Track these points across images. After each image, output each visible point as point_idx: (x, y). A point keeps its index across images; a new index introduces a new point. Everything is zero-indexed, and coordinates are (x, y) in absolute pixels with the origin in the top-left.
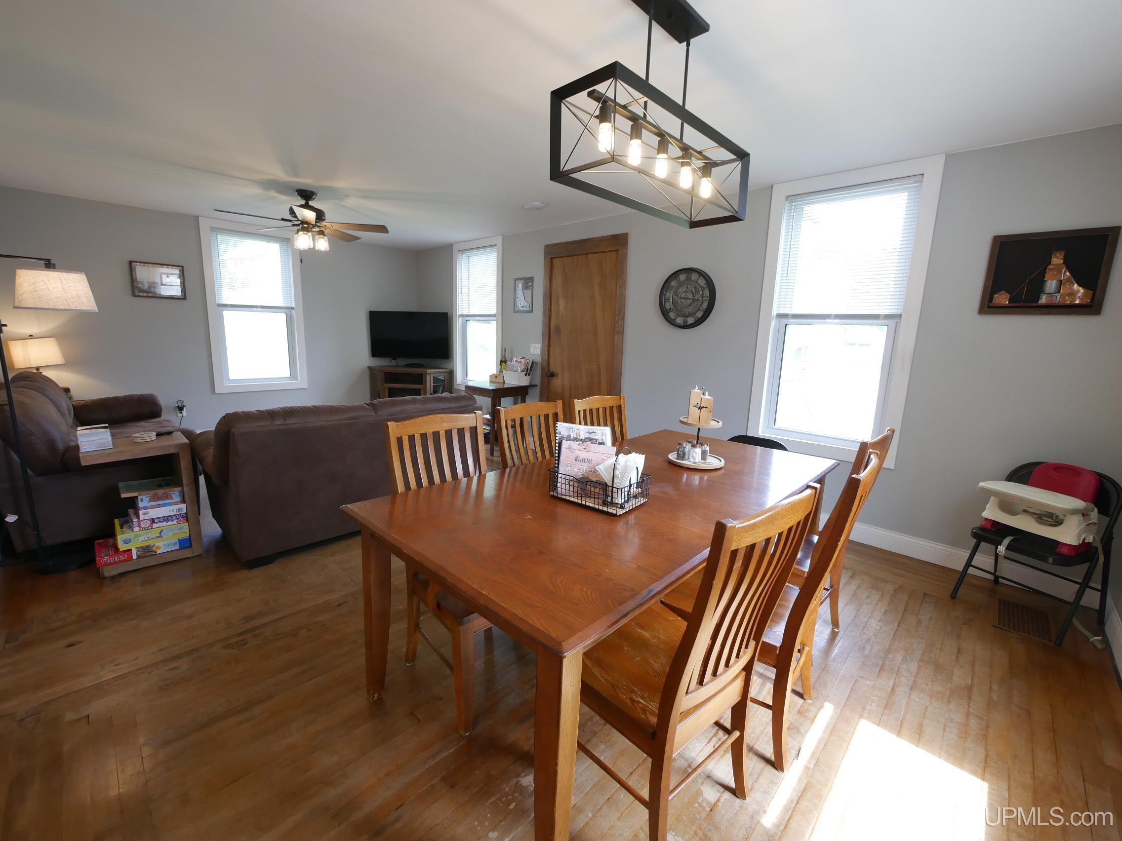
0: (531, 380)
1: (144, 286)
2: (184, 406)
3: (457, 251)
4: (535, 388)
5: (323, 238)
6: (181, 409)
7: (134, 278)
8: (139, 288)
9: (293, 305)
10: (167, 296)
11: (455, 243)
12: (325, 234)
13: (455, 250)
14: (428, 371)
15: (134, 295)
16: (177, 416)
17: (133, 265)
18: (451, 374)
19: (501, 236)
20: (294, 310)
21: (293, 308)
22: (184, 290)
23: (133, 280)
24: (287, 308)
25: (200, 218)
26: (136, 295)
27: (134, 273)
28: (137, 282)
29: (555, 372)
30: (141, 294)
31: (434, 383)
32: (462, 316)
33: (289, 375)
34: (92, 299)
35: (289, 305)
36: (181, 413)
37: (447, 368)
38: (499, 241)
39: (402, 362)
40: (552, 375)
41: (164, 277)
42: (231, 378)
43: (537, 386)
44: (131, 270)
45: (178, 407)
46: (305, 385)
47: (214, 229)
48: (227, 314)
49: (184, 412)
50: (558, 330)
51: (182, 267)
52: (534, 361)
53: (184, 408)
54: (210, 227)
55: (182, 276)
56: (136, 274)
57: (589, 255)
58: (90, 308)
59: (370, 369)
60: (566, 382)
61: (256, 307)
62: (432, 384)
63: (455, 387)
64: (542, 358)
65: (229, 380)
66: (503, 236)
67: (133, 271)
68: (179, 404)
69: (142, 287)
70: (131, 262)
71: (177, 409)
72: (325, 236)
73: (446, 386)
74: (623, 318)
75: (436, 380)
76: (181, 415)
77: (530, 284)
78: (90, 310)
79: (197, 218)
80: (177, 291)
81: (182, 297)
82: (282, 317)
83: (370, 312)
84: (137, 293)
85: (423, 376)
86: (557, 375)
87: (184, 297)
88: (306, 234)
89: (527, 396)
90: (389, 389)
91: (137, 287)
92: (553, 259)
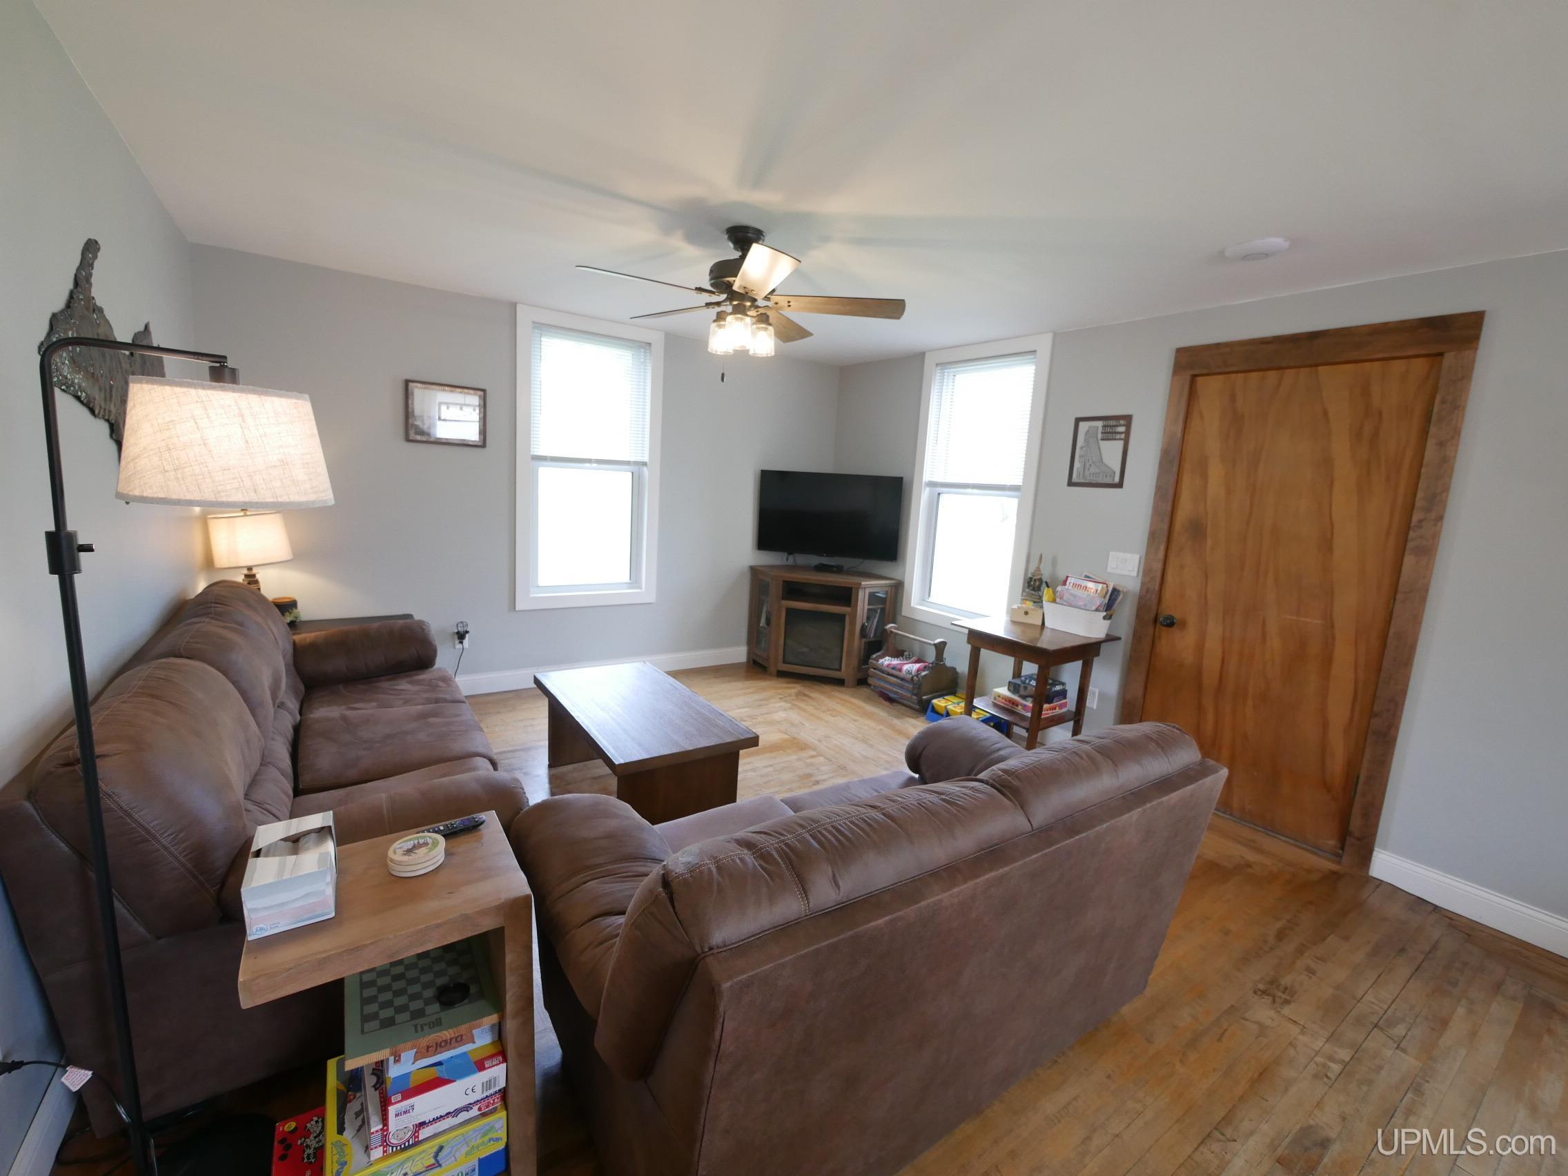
0: (1110, 628)
1: (424, 424)
2: (467, 632)
3: (935, 365)
4: (1117, 642)
5: (766, 329)
6: (461, 636)
7: (410, 410)
8: (416, 427)
9: (646, 459)
10: (457, 442)
11: (929, 351)
12: (770, 322)
13: (929, 361)
14: (863, 583)
15: (408, 440)
16: (454, 648)
17: (410, 388)
18: (898, 588)
19: (1052, 334)
20: (645, 468)
21: (645, 464)
22: (483, 432)
23: (408, 413)
24: (636, 463)
25: (519, 307)
26: (411, 438)
27: (410, 402)
28: (413, 415)
29: (1177, 616)
30: (419, 438)
31: (869, 604)
32: (932, 484)
33: (627, 579)
34: (323, 469)
35: (639, 459)
36: (461, 643)
37: (891, 576)
38: (1044, 344)
39: (801, 559)
40: (1170, 623)
41: (444, 408)
42: (540, 584)
43: (1119, 639)
44: (407, 394)
45: (458, 633)
46: (651, 598)
47: (543, 327)
48: (545, 473)
49: (466, 642)
50: (1197, 530)
51: (484, 391)
52: (1118, 588)
53: (467, 636)
54: (533, 322)
55: (484, 407)
56: (413, 404)
57: (1320, 368)
58: (312, 497)
59: (754, 571)
60: (1213, 645)
61: (589, 461)
62: (866, 607)
63: (905, 612)
64: (1143, 584)
65: (538, 586)
66: (1055, 335)
67: (410, 397)
68: (460, 629)
69: (421, 426)
70: (407, 382)
71: (456, 637)
72: (770, 325)
73: (887, 611)
74: (1440, 518)
75: (873, 598)
76: (459, 646)
77: (1122, 429)
78: (313, 502)
79: (513, 306)
80: (471, 433)
81: (480, 444)
82: (624, 479)
83: (762, 471)
84: (412, 436)
85: (853, 590)
86: (1183, 624)
87: (483, 444)
88: (741, 319)
89: (1096, 659)
90: (790, 612)
91: (413, 425)
92: (1199, 379)
